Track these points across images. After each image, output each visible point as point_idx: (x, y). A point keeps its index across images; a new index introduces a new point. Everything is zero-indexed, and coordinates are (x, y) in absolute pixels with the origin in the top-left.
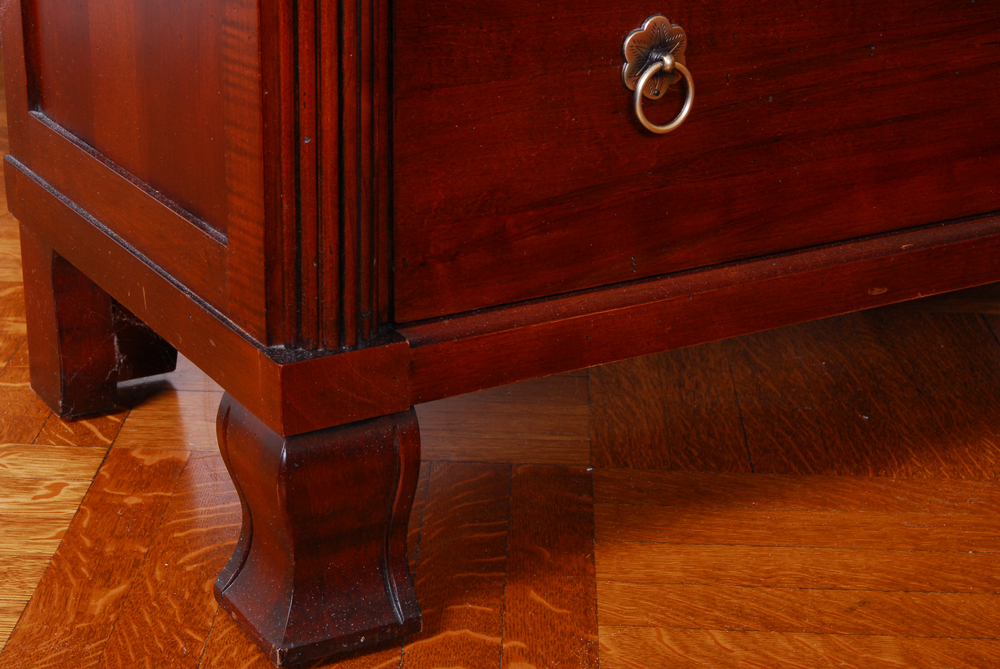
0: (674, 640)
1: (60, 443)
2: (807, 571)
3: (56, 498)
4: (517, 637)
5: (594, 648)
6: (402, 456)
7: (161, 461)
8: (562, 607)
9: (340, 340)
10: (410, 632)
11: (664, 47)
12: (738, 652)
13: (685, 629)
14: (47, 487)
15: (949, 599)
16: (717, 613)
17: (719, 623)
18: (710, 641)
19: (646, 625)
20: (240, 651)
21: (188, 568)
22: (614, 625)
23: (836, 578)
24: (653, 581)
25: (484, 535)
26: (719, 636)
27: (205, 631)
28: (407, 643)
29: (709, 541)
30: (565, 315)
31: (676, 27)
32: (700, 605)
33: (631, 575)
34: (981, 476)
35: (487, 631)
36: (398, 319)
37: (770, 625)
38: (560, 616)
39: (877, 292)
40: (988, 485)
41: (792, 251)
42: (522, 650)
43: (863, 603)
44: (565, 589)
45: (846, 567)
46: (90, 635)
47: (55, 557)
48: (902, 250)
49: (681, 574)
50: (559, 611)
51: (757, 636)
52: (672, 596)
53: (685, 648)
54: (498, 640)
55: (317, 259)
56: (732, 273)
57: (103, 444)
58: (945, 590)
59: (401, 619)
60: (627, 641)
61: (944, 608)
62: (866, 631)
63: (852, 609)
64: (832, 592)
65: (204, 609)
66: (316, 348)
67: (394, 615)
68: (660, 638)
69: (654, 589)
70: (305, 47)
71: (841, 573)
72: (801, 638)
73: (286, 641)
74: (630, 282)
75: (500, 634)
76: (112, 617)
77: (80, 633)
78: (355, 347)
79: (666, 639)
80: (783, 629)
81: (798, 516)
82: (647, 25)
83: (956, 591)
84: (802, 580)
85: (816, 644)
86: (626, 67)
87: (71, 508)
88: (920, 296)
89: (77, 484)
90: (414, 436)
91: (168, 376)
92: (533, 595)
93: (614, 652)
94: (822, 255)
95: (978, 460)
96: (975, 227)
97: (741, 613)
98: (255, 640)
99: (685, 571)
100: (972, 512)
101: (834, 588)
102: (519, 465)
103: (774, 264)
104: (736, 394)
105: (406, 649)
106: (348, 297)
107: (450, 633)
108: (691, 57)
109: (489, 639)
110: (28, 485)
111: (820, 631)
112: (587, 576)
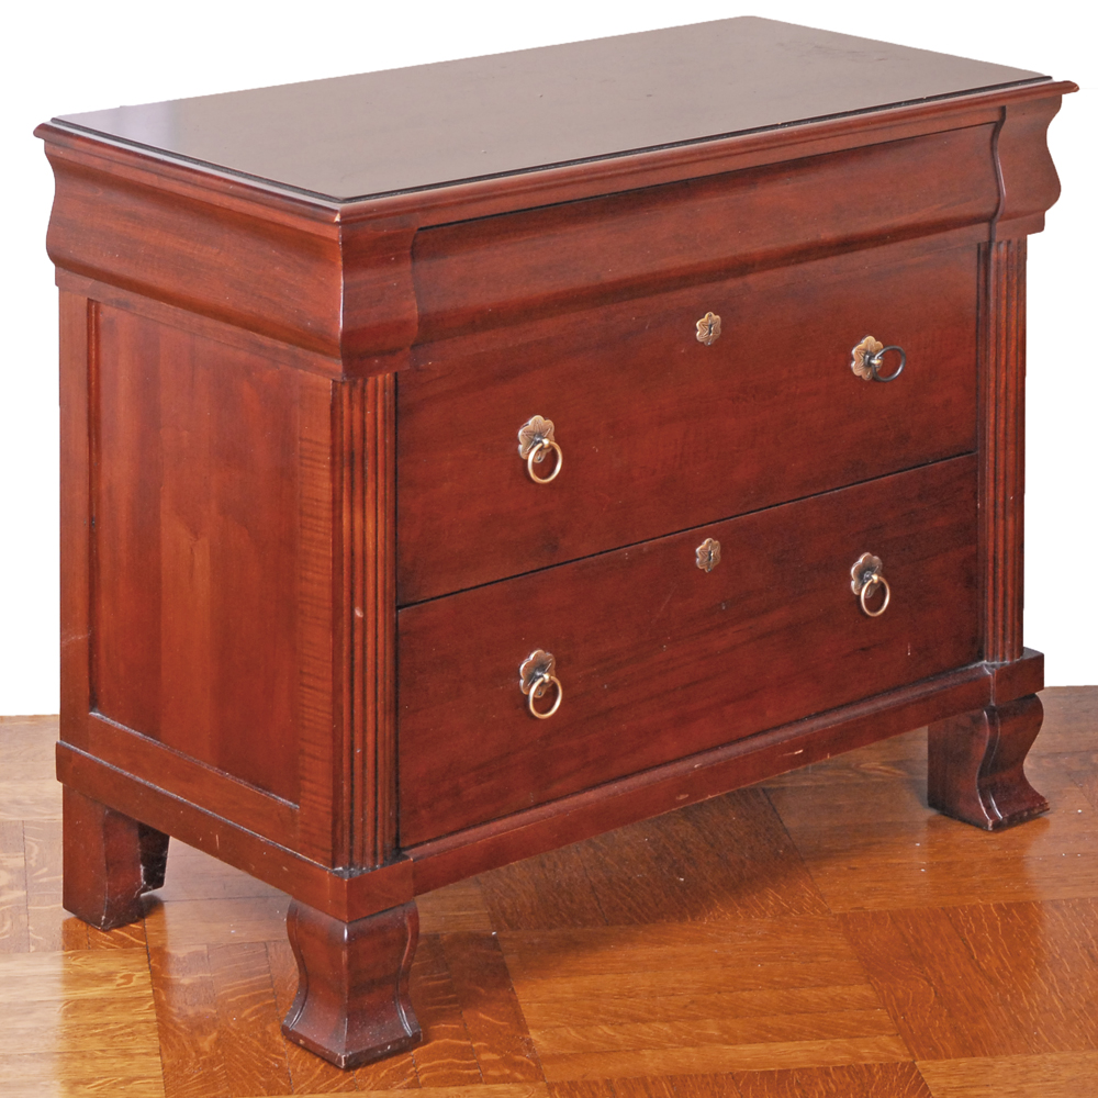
0: (578, 1033)
1: (108, 947)
2: (654, 986)
3: (132, 984)
4: (480, 1040)
5: (530, 1042)
6: (409, 929)
7: (189, 953)
8: (502, 1021)
9: (375, 862)
10: (415, 1041)
11: (542, 667)
12: (618, 1036)
13: (583, 1027)
14: (122, 978)
15: (746, 995)
16: (601, 1016)
17: (604, 1022)
18: (600, 1032)
19: (558, 1027)
20: (311, 1063)
21: (251, 1020)
22: (539, 1028)
23: (673, 989)
24: (557, 1001)
25: (436, 982)
26: (605, 1028)
27: (283, 1054)
28: (412, 1050)
29: (587, 973)
30: (495, 834)
31: (549, 655)
32: (589, 1012)
33: (541, 999)
34: (765, 915)
35: (460, 1039)
36: (401, 845)
37: (635, 1019)
38: (503, 1027)
39: (682, 797)
40: (770, 921)
41: (625, 777)
42: (485, 1047)
43: (693, 1002)
44: (501, 1010)
45: (680, 981)
46: (212, 1062)
47: (158, 1021)
48: (694, 769)
49: (572, 995)
50: (501, 1023)
51: (629, 1026)
52: (571, 1009)
53: (586, 1037)
54: (468, 1043)
55: (363, 815)
56: (591, 795)
57: (141, 945)
58: (744, 990)
59: (409, 1033)
60: (548, 1036)
61: (743, 1000)
62: (696, 1018)
63: (686, 1006)
64: (672, 998)
65: (274, 1041)
66: (361, 868)
67: (405, 1031)
68: (568, 1032)
69: (557, 1006)
70: (358, 701)
71: (677, 985)
72: (657, 1025)
73: (346, 1051)
74: (530, 808)
75: (468, 1039)
76: (219, 1051)
77: (204, 1062)
78: (383, 865)
79: (573, 1033)
80: (644, 1021)
81: (643, 953)
82: (532, 656)
83: (751, 990)
84: (651, 992)
85: (666, 1028)
86: (522, 682)
87: (148, 989)
88: (710, 797)
89: (141, 974)
90: (415, 917)
91: (157, 892)
92: (482, 1016)
93: (542, 1043)
94: (644, 778)
95: (763, 904)
96: (741, 748)
97: (616, 1014)
98: (318, 1056)
99: (575, 993)
100: (759, 939)
101: (673, 995)
102: (443, 934)
103: (615, 787)
104: (585, 869)
105: (413, 1053)
106: (379, 836)
107: (436, 1042)
108: (558, 671)
109: (463, 1043)
110: (108, 977)
111: (667, 1020)
112: (512, 1001)
